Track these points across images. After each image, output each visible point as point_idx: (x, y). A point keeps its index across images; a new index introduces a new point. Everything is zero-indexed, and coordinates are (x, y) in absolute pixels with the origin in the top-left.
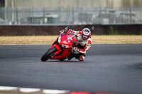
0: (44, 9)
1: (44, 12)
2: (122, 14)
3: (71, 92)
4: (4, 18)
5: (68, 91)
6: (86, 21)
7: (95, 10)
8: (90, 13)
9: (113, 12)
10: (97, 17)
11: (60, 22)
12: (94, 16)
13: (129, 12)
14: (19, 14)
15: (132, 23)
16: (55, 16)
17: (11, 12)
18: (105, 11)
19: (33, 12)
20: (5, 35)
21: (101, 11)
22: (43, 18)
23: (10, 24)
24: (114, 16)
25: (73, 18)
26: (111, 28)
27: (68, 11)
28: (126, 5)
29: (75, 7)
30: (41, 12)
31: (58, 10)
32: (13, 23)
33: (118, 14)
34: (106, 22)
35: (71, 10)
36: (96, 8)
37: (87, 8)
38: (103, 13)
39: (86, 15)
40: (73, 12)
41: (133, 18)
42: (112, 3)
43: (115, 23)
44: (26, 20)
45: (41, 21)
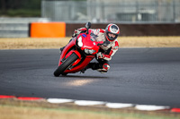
0: (137, 2)
1: (137, 6)
4: (86, 14)
5: (168, 107)
11: (158, 20)
14: (106, 9)
16: (151, 11)
19: (124, 6)
22: (136, 14)
23: (94, 21)
25: (174, 14)
27: (168, 5)
31: (155, 4)
32: (98, 20)
35: (172, 3)
40: (174, 6)
44: (114, 17)
45: (134, 18)
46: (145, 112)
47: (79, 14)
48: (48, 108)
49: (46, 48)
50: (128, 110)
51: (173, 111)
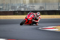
2: (29, 6)
3: (8, 39)
5: (7, 39)
6: (14, 9)
7: (18, 5)
8: (16, 6)
9: (26, 5)
11: (3, 10)
12: (18, 7)
13: (32, 6)
15: (34, 10)
18: (22, 5)
21: (20, 5)
24: (26, 7)
25: (9, 8)
26: (25, 12)
27: (7, 5)
28: (31, 2)
29: (10, 3)
31: (2, 5)
33: (28, 6)
34: (23, 9)
36: (18, 4)
37: (15, 3)
38: (21, 6)
39: (14, 7)
40: (9, 5)
41: (34, 8)
42: (25, 1)
43: (26, 10)
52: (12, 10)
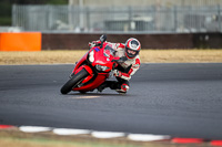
0: (130, 7)
1: (130, 12)
4: (67, 22)
6: (197, 27)
8: (202, 14)
10: (213, 21)
11: (155, 29)
12: (208, 20)
14: (92, 16)
16: (147, 19)
17: (79, 12)
19: (114, 12)
20: (70, 49)
21: (219, 11)
22: (129, 22)
23: (77, 31)
25: (176, 22)
27: (167, 11)
29: (179, 4)
30: (126, 12)
31: (152, 10)
32: (82, 29)
35: (173, 9)
37: (198, 5)
39: (196, 17)
40: (175, 12)
44: (102, 25)
45: (126, 27)
46: (140, 143)
47: (58, 22)
48: (20, 137)
49: (17, 64)
50: (119, 140)
51: (174, 141)
52: (187, 31)
